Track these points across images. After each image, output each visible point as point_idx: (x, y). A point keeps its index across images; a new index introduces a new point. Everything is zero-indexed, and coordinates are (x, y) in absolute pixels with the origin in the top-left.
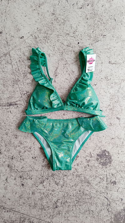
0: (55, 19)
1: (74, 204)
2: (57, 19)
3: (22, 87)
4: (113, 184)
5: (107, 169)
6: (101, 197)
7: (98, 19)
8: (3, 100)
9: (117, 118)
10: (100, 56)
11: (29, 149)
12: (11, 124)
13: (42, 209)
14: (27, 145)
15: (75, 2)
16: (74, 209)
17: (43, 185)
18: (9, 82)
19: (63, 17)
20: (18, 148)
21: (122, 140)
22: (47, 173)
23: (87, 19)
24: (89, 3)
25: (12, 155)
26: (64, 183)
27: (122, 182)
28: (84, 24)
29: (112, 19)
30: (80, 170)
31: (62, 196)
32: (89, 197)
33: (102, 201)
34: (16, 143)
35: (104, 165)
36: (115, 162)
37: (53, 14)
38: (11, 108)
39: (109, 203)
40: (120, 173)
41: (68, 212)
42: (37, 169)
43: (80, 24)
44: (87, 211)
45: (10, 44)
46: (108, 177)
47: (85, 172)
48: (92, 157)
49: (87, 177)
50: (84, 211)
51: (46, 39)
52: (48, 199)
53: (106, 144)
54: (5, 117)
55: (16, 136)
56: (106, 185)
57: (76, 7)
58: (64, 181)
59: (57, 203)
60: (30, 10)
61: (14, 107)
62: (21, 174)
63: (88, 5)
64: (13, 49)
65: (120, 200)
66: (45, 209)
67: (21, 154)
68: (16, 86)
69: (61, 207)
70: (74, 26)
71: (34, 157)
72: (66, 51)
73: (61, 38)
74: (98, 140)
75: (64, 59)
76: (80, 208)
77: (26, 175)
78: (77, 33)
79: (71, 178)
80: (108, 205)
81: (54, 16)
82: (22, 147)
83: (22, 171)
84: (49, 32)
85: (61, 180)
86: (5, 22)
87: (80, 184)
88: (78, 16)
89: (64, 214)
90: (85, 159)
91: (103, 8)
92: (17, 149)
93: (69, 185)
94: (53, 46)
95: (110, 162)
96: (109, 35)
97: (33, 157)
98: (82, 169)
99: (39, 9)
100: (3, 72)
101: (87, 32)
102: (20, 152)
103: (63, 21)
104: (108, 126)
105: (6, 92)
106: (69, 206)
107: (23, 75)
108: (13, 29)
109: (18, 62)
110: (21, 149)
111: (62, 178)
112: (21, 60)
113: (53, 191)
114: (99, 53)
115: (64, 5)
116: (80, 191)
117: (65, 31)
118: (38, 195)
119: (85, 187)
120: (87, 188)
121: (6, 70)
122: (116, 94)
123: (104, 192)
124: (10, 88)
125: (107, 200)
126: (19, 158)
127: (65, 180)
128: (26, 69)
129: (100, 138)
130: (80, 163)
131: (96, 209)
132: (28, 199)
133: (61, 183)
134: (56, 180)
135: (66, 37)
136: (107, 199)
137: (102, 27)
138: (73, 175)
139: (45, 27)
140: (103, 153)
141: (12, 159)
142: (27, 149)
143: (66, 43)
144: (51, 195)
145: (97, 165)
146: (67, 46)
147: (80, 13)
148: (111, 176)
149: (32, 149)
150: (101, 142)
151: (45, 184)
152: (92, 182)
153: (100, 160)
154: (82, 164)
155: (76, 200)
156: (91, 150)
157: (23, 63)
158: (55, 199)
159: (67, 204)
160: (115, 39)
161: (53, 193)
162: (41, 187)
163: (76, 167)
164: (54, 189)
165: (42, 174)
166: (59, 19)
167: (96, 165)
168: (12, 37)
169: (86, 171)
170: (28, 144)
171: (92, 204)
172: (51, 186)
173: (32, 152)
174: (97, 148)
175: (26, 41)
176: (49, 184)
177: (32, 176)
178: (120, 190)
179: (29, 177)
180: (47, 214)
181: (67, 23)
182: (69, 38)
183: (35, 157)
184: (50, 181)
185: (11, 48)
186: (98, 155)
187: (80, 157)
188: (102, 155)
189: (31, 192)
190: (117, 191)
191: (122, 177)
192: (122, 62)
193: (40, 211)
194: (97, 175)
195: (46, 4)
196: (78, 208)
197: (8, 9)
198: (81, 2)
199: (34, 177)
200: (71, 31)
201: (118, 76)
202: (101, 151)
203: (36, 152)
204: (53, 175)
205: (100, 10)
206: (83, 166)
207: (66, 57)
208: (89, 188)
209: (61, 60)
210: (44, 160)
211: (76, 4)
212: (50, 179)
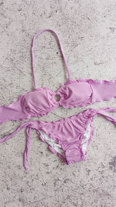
0: (26, 36)
2: (29, 34)
7: (71, 23)
10: (83, 60)
11: (37, 177)
12: (10, 156)
14: (33, 174)
15: (42, 12)
19: (34, 31)
20: (25, 179)
22: (62, 197)
23: (60, 26)
24: (57, 9)
25: (20, 188)
29: (85, 19)
30: (96, 184)
34: (21, 174)
37: (23, 31)
42: (50, 196)
47: (101, 185)
48: (104, 167)
49: (105, 190)
51: (22, 58)
54: (3, 150)
55: (19, 167)
57: (45, 17)
58: (82, 200)
62: (35, 205)
63: (56, 12)
67: (29, 184)
71: (44, 184)
72: (46, 65)
73: (38, 53)
74: (106, 148)
75: (47, 73)
77: (41, 204)
79: (88, 195)
81: (25, 32)
82: (28, 176)
83: (35, 202)
84: (24, 51)
85: (79, 200)
87: (100, 199)
90: (98, 171)
91: (73, 11)
92: (24, 180)
93: (88, 203)
96: (86, 36)
97: (42, 184)
98: (97, 183)
99: (8, 30)
102: (28, 182)
104: (112, 130)
110: (28, 179)
111: (79, 198)
112: (2, 87)
114: (82, 57)
115: (32, 19)
116: (101, 206)
117: (40, 45)
119: (106, 200)
120: (108, 201)
126: (29, 189)
127: (83, 198)
128: (11, 95)
129: (107, 145)
130: (94, 177)
133: (80, 202)
134: (73, 201)
135: (43, 50)
137: (77, 30)
138: (90, 191)
139: (19, 47)
140: (115, 160)
141: (22, 191)
142: (34, 177)
143: (44, 57)
145: (112, 173)
146: (47, 59)
147: (50, 22)
149: (39, 176)
150: (109, 149)
152: (112, 193)
153: (113, 168)
154: (96, 177)
156: (101, 160)
157: (6, 90)
160: (94, 38)
163: (91, 182)
165: (57, 198)
166: (31, 34)
167: (111, 174)
169: (102, 183)
170: (33, 172)
173: (40, 179)
174: (107, 156)
175: (3, 66)
177: (47, 204)
179: (44, 206)
182: (46, 51)
183: (45, 184)
184: (67, 204)
187: (92, 170)
188: (114, 162)
192: (108, 59)
195: (13, 23)
198: (49, 11)
199: (49, 204)
200: (47, 43)
201: (108, 75)
202: (112, 158)
203: (44, 178)
204: (68, 197)
205: (69, 13)
206: (97, 179)
207: (49, 70)
208: (110, 200)
209: (44, 75)
210: (55, 184)
211: (44, 14)
212: (67, 201)
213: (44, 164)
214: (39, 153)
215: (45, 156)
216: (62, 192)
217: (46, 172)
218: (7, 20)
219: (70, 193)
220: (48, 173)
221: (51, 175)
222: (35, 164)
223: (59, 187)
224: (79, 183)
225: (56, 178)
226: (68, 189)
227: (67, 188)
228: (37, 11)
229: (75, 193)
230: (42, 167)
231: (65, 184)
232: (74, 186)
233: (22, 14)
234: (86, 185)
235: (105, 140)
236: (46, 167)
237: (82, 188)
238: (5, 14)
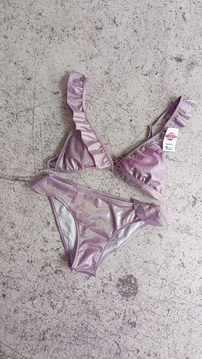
0: (107, 81)
1: (69, 341)
2: (111, 81)
3: (39, 159)
4: (130, 326)
5: (128, 303)
6: (110, 341)
7: (166, 96)
8: (8, 171)
9: (159, 235)
11: (26, 248)
12: (10, 206)
13: (22, 337)
14: (24, 242)
15: (140, 65)
16: (68, 348)
17: (33, 304)
18: (23, 149)
19: (118, 80)
20: (11, 243)
21: (158, 267)
22: (42, 288)
23: (151, 92)
24: (159, 71)
26: (63, 307)
27: (144, 326)
28: (145, 98)
30: (90, 294)
31: (55, 325)
32: (93, 335)
33: (110, 346)
34: (11, 234)
35: (124, 296)
36: (142, 295)
37: (107, 73)
38: (15, 184)
39: (118, 351)
40: (145, 312)
41: (58, 350)
42: (29, 279)
43: (139, 96)
44: (84, 356)
45: (38, 98)
46: (127, 314)
47: (96, 299)
48: (111, 280)
49: (97, 308)
50: (80, 355)
51: (88, 103)
52: (34, 324)
53: (136, 267)
54: (4, 195)
55: (12, 225)
56: (121, 325)
57: (140, 72)
59: (46, 333)
60: (78, 59)
61: (20, 184)
62: (5, 280)
63: (156, 74)
64: (40, 105)
65: (136, 351)
66: (26, 339)
67: (13, 251)
68: (31, 155)
69: (50, 341)
70: (131, 96)
71: (30, 261)
72: (111, 126)
73: (109, 108)
74: (126, 259)
75: (107, 136)
76: (77, 348)
77: (13, 283)
78: (132, 107)
79: (74, 303)
80: (116, 355)
81: (107, 76)
82: (16, 242)
83: (8, 277)
84: (95, 96)
85: (60, 303)
86: (38, 67)
87: (85, 315)
88: (139, 84)
89: (51, 352)
90: (101, 281)
91: (176, 83)
92: (9, 243)
93: (69, 313)
94: (96, 116)
95: (135, 294)
97: (28, 260)
98: (93, 294)
99: (90, 62)
100: (19, 132)
101: (146, 109)
102: (12, 248)
103: (117, 85)
104: (144, 243)
105: (15, 161)
106: (62, 341)
107: (44, 143)
108: (48, 78)
109: (43, 125)
110: (14, 245)
111: (62, 300)
112: (47, 123)
113: (45, 315)
115: (125, 65)
116: (82, 325)
117: (117, 100)
118: (21, 316)
119: (91, 320)
120: (94, 323)
121: (23, 131)
122: (165, 202)
123: (116, 333)
124: (22, 157)
125: (116, 346)
126: (9, 257)
127: (65, 303)
128: (51, 137)
129: (129, 257)
130: (92, 285)
131: (99, 356)
132: (6, 318)
133: (59, 306)
134: (52, 300)
135: (117, 108)
136: (118, 345)
138: (79, 299)
139: (92, 88)
140: (128, 278)
142: (23, 246)
143: (113, 116)
144: (41, 320)
145: (116, 293)
146: (115, 120)
147: (143, 81)
148: (132, 314)
149: (29, 249)
150: (128, 262)
151: (35, 302)
152: (103, 315)
153: (121, 287)
154: (95, 286)
155: (74, 337)
156: (112, 271)
157: (48, 127)
158: (44, 327)
159: (60, 339)
161: (43, 317)
162: (28, 305)
163: (86, 289)
164: (46, 312)
165: (36, 287)
166: (113, 82)
167: (114, 293)
168: (43, 89)
169: (98, 298)
170: (26, 240)
171: (95, 347)
172: (44, 307)
173: (29, 253)
174: (122, 270)
176: (42, 304)
177: (20, 286)
178: (139, 337)
179: (15, 287)
180: (27, 345)
181: (122, 89)
182: (119, 110)
183: (32, 261)
184: (44, 300)
185: (37, 104)
186: (120, 280)
188: (126, 281)
189: (13, 309)
190: (135, 337)
191: (145, 319)
192: (184, 160)
193: (19, 339)
194: (112, 307)
195: (101, 58)
196: (73, 349)
197: (48, 50)
198: (149, 67)
199: (23, 288)
200: (125, 102)
201: (174, 178)
202: (125, 275)
203: (34, 254)
204: (50, 292)
205: (170, 83)
206: (95, 290)
207: (110, 134)
208: (96, 323)
209: (102, 137)
210: (43, 268)
211: (141, 68)
212: (46, 297)
213: (44, 238)
214: (45, 222)
215: (50, 229)
216: (45, 283)
217: (41, 248)
218: (96, 51)
219: (55, 289)
220: (42, 250)
221: (44, 255)
222: (33, 231)
223: (46, 274)
224: (71, 282)
225: (48, 261)
226: (55, 283)
227: (54, 281)
228: (135, 60)
229: (60, 291)
230: (39, 240)
231: (54, 275)
232: (64, 282)
233: (116, 53)
234: (78, 289)
235: (129, 249)
236: (44, 243)
237: (72, 290)
238: (97, 43)
